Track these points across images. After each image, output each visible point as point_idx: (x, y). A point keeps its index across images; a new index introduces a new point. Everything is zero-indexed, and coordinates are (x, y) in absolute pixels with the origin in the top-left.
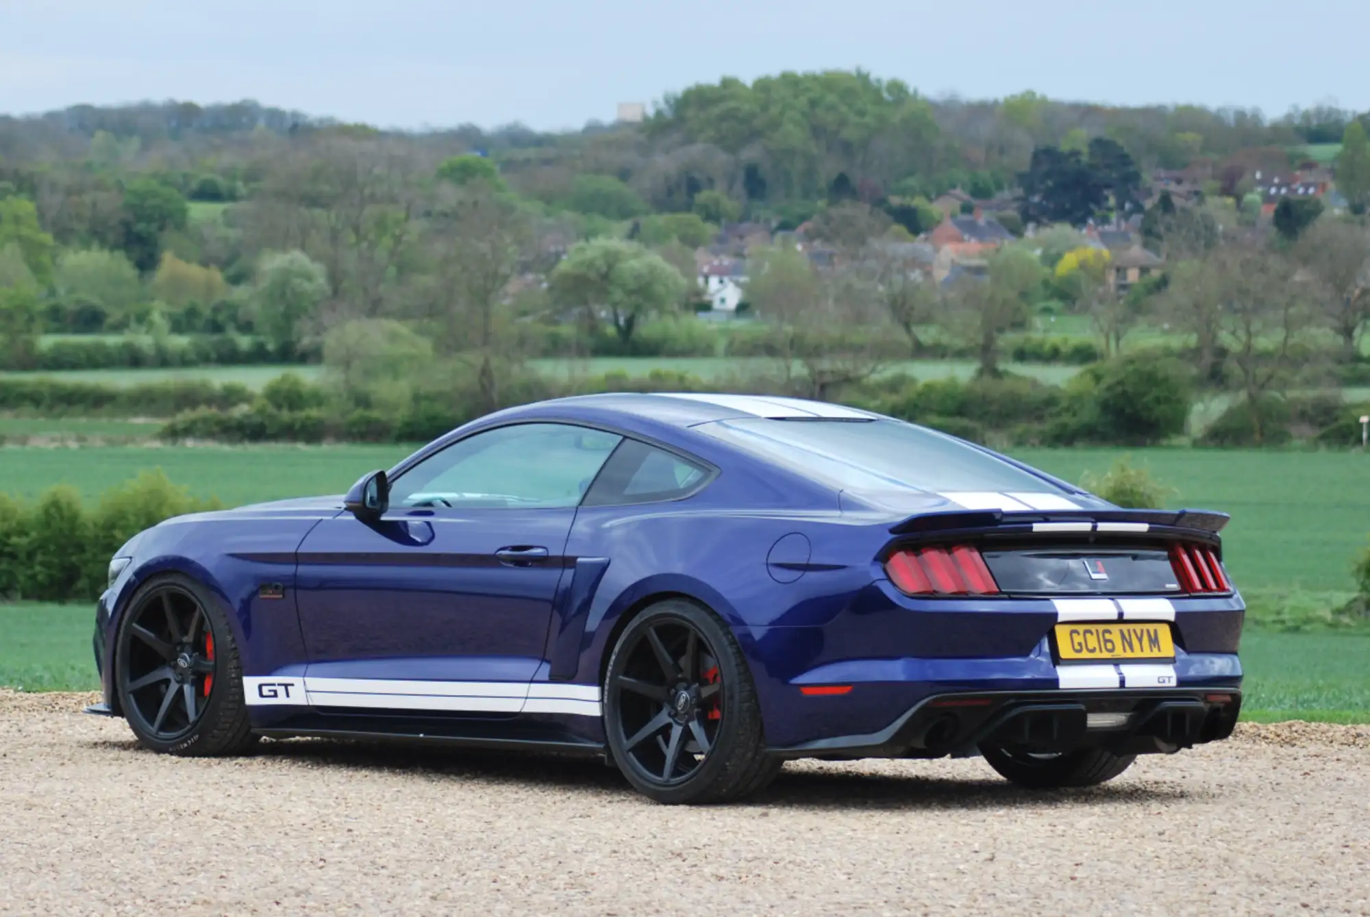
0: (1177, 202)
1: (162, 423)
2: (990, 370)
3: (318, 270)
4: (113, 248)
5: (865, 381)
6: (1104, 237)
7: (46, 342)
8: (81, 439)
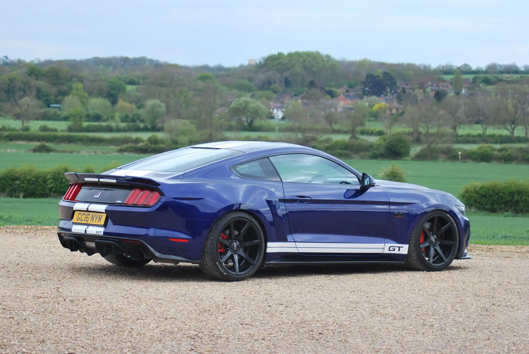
0: (407, 91)
1: (119, 148)
2: (354, 137)
3: (163, 105)
4: (105, 98)
5: (318, 140)
6: (387, 101)
7: (85, 124)
8: (95, 152)
